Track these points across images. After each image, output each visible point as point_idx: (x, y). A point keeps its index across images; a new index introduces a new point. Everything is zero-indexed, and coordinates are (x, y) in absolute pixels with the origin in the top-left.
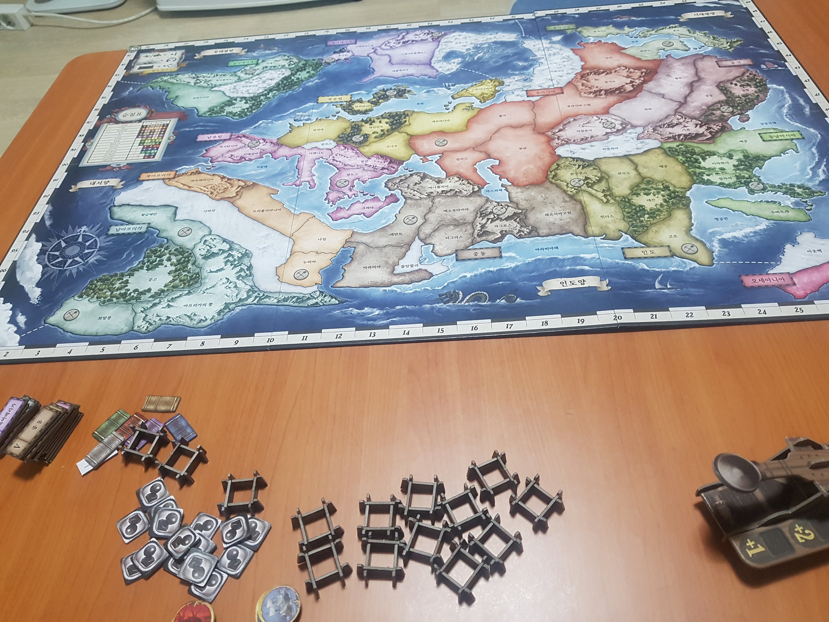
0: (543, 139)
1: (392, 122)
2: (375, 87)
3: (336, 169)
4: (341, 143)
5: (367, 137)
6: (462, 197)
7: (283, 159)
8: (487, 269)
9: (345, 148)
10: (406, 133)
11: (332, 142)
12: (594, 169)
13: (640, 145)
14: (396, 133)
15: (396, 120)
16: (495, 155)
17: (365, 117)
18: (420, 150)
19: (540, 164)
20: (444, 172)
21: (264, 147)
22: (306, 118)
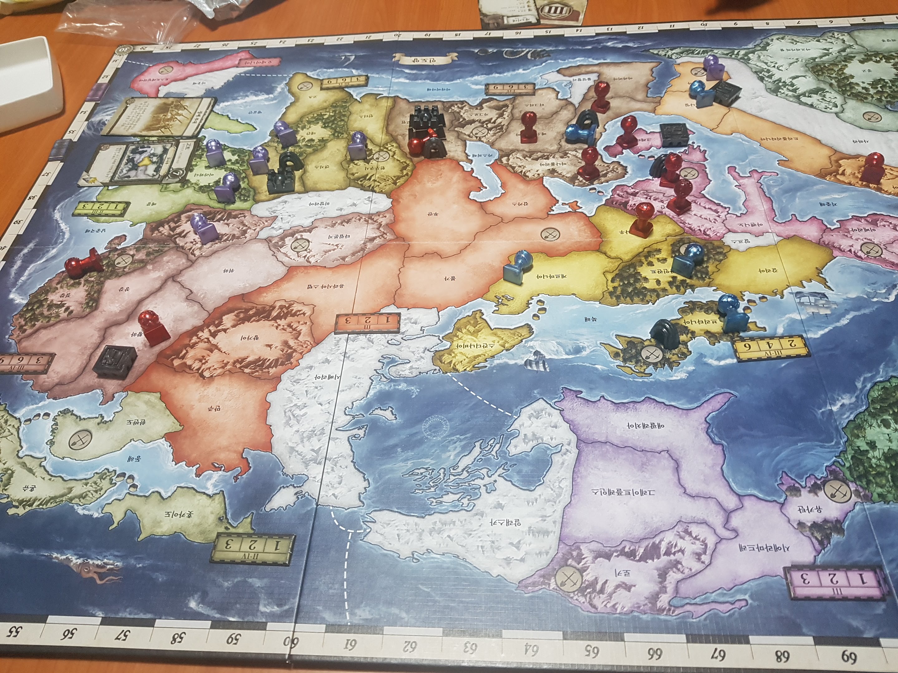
0: (402, 228)
1: (637, 280)
2: (690, 373)
3: (707, 196)
4: (716, 243)
5: (673, 252)
6: (523, 150)
7: (802, 217)
8: (502, 75)
9: (705, 233)
10: (609, 257)
11: (733, 246)
12: (353, 174)
13: (280, 207)
14: (626, 258)
15: (630, 284)
16: (473, 208)
17: (690, 296)
18: (582, 223)
19: (417, 188)
20: (546, 186)
21: (851, 242)
22: (804, 300)
